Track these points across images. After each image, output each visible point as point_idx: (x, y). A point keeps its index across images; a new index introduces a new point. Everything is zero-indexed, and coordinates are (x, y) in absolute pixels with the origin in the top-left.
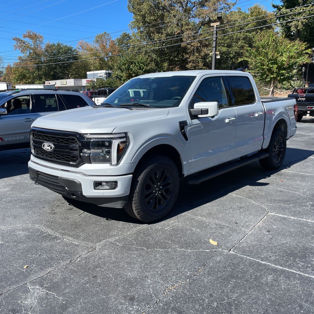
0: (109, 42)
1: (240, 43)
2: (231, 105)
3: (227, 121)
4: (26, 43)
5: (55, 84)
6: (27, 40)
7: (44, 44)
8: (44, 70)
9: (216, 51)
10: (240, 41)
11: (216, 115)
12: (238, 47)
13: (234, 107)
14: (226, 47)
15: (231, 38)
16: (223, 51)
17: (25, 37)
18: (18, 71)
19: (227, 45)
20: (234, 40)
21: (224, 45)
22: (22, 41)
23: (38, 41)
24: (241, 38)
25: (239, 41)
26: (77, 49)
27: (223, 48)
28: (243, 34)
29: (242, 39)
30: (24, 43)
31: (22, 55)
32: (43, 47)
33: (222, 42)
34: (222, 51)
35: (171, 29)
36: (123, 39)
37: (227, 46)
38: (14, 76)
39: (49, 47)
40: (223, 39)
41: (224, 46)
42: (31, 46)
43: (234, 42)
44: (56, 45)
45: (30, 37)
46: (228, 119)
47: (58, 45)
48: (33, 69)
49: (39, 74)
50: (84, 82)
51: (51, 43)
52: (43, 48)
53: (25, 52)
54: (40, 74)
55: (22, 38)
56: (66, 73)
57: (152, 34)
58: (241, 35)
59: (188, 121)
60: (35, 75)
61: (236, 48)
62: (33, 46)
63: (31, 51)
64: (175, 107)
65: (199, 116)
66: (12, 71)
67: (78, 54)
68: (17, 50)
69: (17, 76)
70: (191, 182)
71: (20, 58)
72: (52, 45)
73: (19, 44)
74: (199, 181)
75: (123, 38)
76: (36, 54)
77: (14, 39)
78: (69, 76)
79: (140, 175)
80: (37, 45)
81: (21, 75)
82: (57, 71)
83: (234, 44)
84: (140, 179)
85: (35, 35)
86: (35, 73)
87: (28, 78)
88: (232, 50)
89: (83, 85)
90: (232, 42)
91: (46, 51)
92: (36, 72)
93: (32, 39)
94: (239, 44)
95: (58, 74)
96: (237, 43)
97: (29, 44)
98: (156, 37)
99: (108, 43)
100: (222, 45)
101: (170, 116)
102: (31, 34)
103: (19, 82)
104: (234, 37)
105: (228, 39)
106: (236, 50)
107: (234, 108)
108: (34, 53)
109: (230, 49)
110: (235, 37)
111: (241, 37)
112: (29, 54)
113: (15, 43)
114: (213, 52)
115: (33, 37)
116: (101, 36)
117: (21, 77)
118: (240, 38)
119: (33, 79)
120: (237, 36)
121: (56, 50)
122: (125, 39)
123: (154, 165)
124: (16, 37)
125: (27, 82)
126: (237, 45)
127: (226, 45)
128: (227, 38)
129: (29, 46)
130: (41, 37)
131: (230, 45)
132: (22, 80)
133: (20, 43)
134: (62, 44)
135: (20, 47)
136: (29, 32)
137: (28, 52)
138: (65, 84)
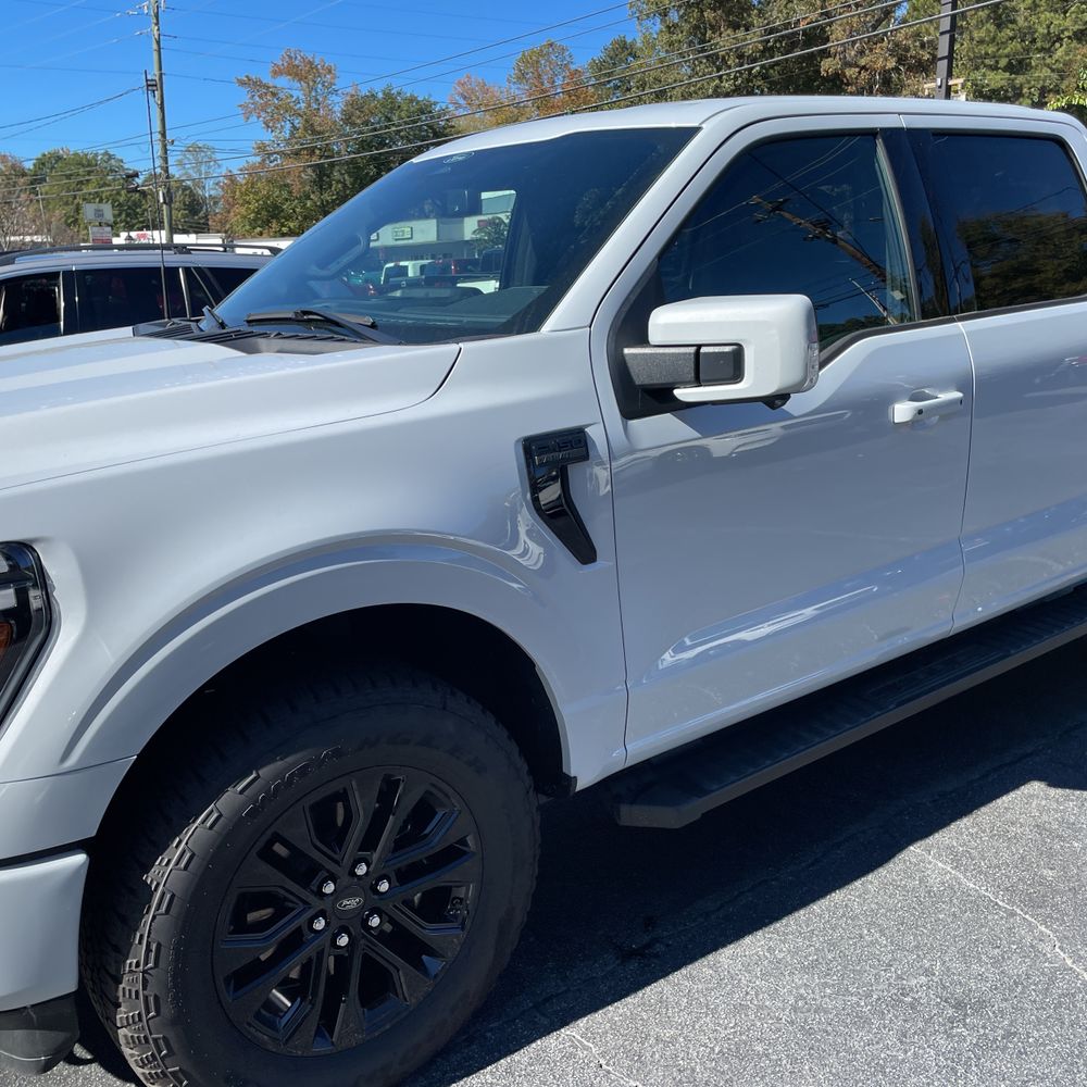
0: (564, 77)
1: (1060, 53)
2: (938, 307)
3: (902, 411)
4: (281, 95)
5: (375, 236)
6: (283, 82)
7: (340, 93)
8: (340, 186)
9: (950, 75)
10: (1061, 45)
11: (799, 388)
12: (1053, 70)
13: (961, 319)
14: (1005, 70)
15: (1027, 35)
16: (993, 86)
17: (277, 73)
18: (256, 193)
19: (1010, 63)
20: (1039, 44)
21: (997, 62)
22: (267, 88)
23: (320, 86)
24: (1066, 34)
25: (1057, 45)
26: (451, 108)
27: (991, 75)
28: (1074, 16)
29: (1069, 38)
30: (274, 94)
31: (267, 137)
32: (337, 105)
33: (987, 54)
34: (988, 85)
35: (785, 6)
36: (614, 64)
37: (1010, 68)
38: (243, 210)
39: (357, 106)
40: (994, 38)
41: (995, 68)
42: (298, 106)
43: (1040, 50)
44: (380, 95)
45: (293, 71)
46: (914, 398)
47: (388, 95)
48: (303, 183)
49: (322, 203)
50: (470, 227)
51: (364, 92)
52: (337, 109)
53: (279, 125)
54: (327, 201)
55: (267, 79)
57: (709, 32)
58: (1068, 23)
59: (595, 433)
60: (309, 203)
61: (1046, 72)
62: (303, 105)
63: (298, 122)
64: (519, 332)
65: (682, 394)
66: (237, 193)
67: (453, 127)
68: (250, 120)
69: (253, 212)
70: (636, 815)
71: (262, 148)
72: (366, 99)
73: (257, 99)
74: (692, 810)
75: (611, 58)
76: (314, 132)
77: (242, 83)
79: (161, 848)
80: (317, 100)
81: (265, 207)
83: (1038, 59)
84: (167, 872)
85: (311, 63)
86: (308, 198)
87: (288, 218)
88: (1029, 82)
89: (466, 239)
90: (1027, 51)
91: (348, 119)
92: (312, 196)
93: (300, 80)
94: (1056, 57)
96: (1049, 51)
97: (292, 96)
98: (725, 41)
99: (559, 82)
100: (991, 66)
101: (454, 401)
102: (297, 62)
103: (259, 229)
104: (1036, 31)
105: (1012, 39)
106: (1044, 81)
107: (961, 327)
108: (306, 129)
109: (1020, 79)
110: (1042, 30)
111: (1067, 29)
112: (292, 134)
113: (244, 95)
114: (939, 80)
115: (303, 71)
116: (534, 58)
117: (264, 213)
118: (1062, 31)
119: (305, 218)
120: (1049, 27)
121: (380, 115)
122: (621, 61)
123: (290, 759)
124: (247, 77)
125: (285, 230)
126: (1048, 61)
127: (1003, 62)
128: (1011, 34)
129: (292, 104)
130: (330, 72)
131: (1020, 62)
132: (267, 223)
133: (260, 97)
134: (399, 94)
135: (262, 110)
136: (290, 57)
137: (288, 125)
138: (406, 236)
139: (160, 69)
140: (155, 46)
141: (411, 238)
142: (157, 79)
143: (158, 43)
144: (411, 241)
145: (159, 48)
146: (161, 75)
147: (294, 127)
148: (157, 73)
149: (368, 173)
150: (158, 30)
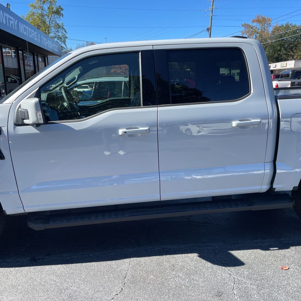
4: (254, 28)
5: (275, 66)
6: (255, 24)
7: (272, 26)
17: (253, 22)
22: (250, 26)
23: (266, 24)
30: (252, 28)
32: (270, 29)
39: (277, 29)
42: (258, 30)
44: (285, 26)
45: (258, 21)
47: (287, 25)
51: (280, 24)
55: (250, 23)
56: (291, 55)
62: (260, 30)
63: (257, 35)
72: (280, 27)
77: (243, 26)
78: (295, 57)
80: (265, 28)
82: (281, 53)
85: (264, 18)
91: (273, 33)
93: (260, 23)
95: (281, 56)
97: (257, 28)
102: (260, 18)
113: (243, 29)
115: (261, 21)
124: (245, 24)
129: (256, 30)
130: (270, 20)
133: (248, 29)
134: (291, 24)
135: (247, 33)
136: (258, 17)
137: (255, 36)
138: (284, 66)
139: (211, 25)
140: (211, 19)
141: (286, 66)
142: (210, 27)
143: (212, 18)
144: (286, 67)
145: (212, 19)
146: (211, 26)
147: (256, 37)
148: (210, 26)
149: (277, 48)
150: (212, 14)
